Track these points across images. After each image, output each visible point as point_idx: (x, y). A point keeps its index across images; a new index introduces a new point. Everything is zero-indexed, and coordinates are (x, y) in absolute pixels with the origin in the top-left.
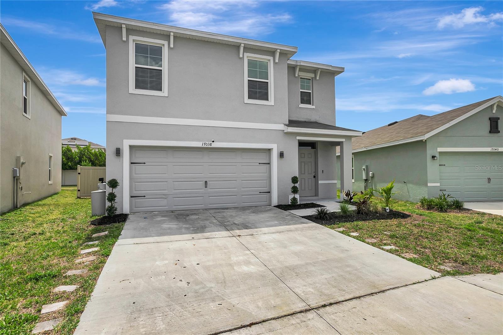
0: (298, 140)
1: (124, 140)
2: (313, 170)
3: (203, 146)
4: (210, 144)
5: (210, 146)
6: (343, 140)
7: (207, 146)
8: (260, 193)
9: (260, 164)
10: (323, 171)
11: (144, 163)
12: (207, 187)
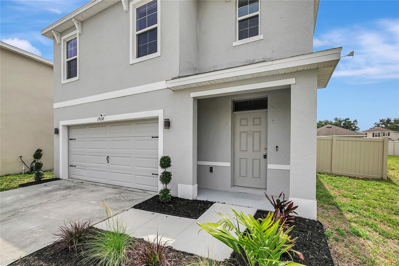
0: (193, 97)
1: (60, 122)
2: (263, 146)
3: (98, 121)
4: (102, 119)
5: (102, 121)
6: (290, 81)
7: (101, 121)
8: (153, 174)
9: (153, 137)
10: (277, 147)
11: (75, 139)
12: (109, 162)
